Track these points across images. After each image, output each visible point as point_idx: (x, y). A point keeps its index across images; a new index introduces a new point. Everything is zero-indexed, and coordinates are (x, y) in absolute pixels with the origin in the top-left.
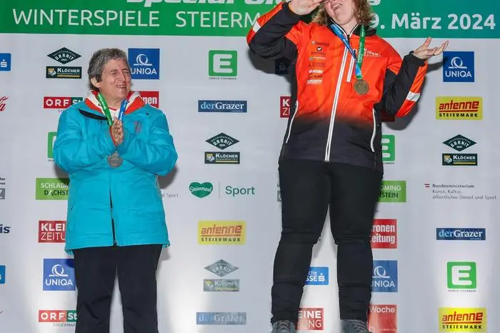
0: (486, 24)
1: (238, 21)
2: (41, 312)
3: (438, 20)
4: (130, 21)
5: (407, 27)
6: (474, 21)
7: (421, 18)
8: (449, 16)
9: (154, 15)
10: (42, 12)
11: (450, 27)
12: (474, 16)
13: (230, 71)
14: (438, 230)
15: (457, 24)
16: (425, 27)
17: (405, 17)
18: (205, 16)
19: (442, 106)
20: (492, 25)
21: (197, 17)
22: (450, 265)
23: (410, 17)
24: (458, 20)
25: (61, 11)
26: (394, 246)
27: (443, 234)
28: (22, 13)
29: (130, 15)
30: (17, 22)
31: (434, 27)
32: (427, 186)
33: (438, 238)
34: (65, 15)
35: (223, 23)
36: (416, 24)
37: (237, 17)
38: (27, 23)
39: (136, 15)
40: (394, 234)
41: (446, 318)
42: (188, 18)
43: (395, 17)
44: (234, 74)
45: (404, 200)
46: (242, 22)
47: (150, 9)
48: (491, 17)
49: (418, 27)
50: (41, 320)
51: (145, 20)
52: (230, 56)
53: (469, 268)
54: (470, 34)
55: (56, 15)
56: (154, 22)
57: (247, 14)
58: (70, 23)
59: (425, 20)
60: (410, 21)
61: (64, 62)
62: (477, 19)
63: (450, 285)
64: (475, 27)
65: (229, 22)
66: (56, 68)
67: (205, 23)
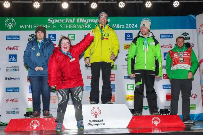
0: (135, 26)
1: (75, 27)
2: (28, 98)
3: (124, 25)
4: (49, 27)
5: (116, 27)
6: (132, 26)
7: (119, 25)
8: (126, 25)
9: (54, 26)
10: (27, 25)
11: (127, 27)
12: (132, 25)
13: (74, 39)
14: (125, 76)
15: (128, 26)
16: (121, 27)
17: (116, 25)
18: (67, 26)
19: (125, 46)
20: (137, 27)
21: (65, 26)
22: (128, 85)
23: (117, 25)
24: (129, 26)
25: (32, 25)
26: (114, 80)
27: (126, 77)
28: (22, 26)
29: (49, 26)
30: (21, 28)
31: (123, 27)
32: (122, 66)
33: (125, 78)
34: (33, 26)
35: (72, 27)
36: (118, 27)
37: (75, 26)
38: (23, 28)
39: (50, 26)
40: (114, 77)
41: (127, 97)
42: (63, 26)
43: (113, 25)
44: (75, 39)
45: (116, 69)
46: (76, 27)
47: (54, 24)
48: (136, 25)
49: (119, 27)
50: (28, 100)
51: (52, 27)
52: (73, 35)
53: (132, 85)
54: (132, 29)
55: (31, 26)
56: (55, 27)
57: (77, 25)
58: (34, 28)
59: (121, 25)
60: (117, 26)
61: (33, 38)
62: (133, 25)
63: (128, 89)
64: (133, 27)
65: (73, 27)
66: (31, 39)
67: (67, 27)
